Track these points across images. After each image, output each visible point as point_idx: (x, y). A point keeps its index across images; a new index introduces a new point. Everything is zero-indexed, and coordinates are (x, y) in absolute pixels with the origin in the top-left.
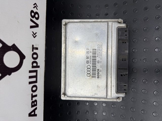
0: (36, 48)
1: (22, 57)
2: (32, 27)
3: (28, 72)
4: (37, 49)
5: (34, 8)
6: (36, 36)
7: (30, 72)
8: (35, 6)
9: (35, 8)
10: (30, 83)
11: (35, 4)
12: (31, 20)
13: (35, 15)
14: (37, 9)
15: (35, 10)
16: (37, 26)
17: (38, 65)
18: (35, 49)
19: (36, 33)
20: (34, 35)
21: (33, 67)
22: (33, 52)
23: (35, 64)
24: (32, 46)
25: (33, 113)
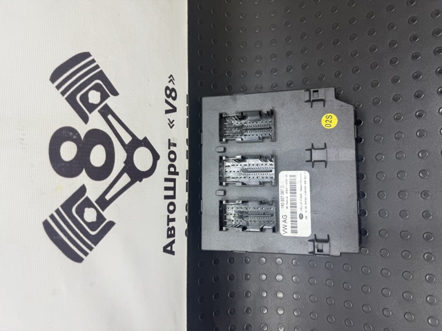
1: (156, 157)
2: (167, 112)
3: (164, 180)
4: (175, 145)
5: (169, 82)
6: (173, 125)
7: (166, 180)
8: (171, 78)
9: (171, 82)
10: (166, 197)
11: (171, 76)
12: (167, 102)
13: (171, 93)
14: (174, 84)
15: (171, 86)
16: (174, 110)
17: (177, 171)
18: (172, 146)
19: (173, 121)
20: (171, 124)
21: (170, 173)
22: (169, 150)
23: (172, 170)
24: (168, 141)
25: (169, 248)
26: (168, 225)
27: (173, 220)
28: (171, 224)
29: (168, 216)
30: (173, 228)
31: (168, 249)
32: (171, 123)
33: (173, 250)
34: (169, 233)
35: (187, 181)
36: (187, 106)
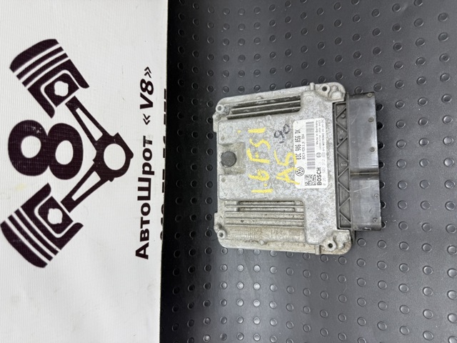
26: (141, 227)
27: (147, 222)
28: (145, 227)
29: (142, 218)
30: (147, 231)
31: (141, 253)
33: (147, 254)
34: (143, 236)
35: (164, 181)
36: (165, 100)
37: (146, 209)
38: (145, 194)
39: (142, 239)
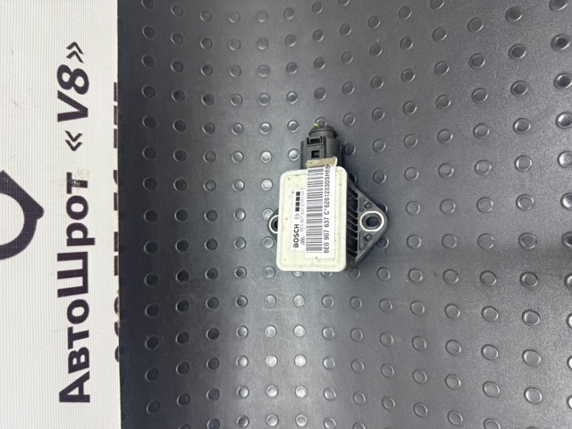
0: (79, 181)
1: (33, 211)
2: (62, 117)
3: (56, 257)
4: (84, 184)
5: (70, 56)
6: (79, 144)
7: (62, 257)
8: (75, 50)
9: (75, 56)
10: (62, 293)
11: (74, 44)
12: (61, 96)
13: (73, 79)
14: (81, 61)
15: (73, 64)
16: (82, 112)
17: (89, 236)
18: (76, 186)
19: (79, 135)
20: (74, 142)
21: (71, 242)
22: (70, 196)
23: (77, 234)
24: (65, 177)
25: (75, 392)
26: (70, 346)
27: (85, 335)
28: (78, 345)
29: (70, 330)
30: (84, 351)
31: (74, 395)
32: (74, 140)
33: (86, 393)
34: (75, 361)
35: (117, 254)
36: (116, 104)
37: (78, 312)
38: (77, 282)
39: (72, 369)
